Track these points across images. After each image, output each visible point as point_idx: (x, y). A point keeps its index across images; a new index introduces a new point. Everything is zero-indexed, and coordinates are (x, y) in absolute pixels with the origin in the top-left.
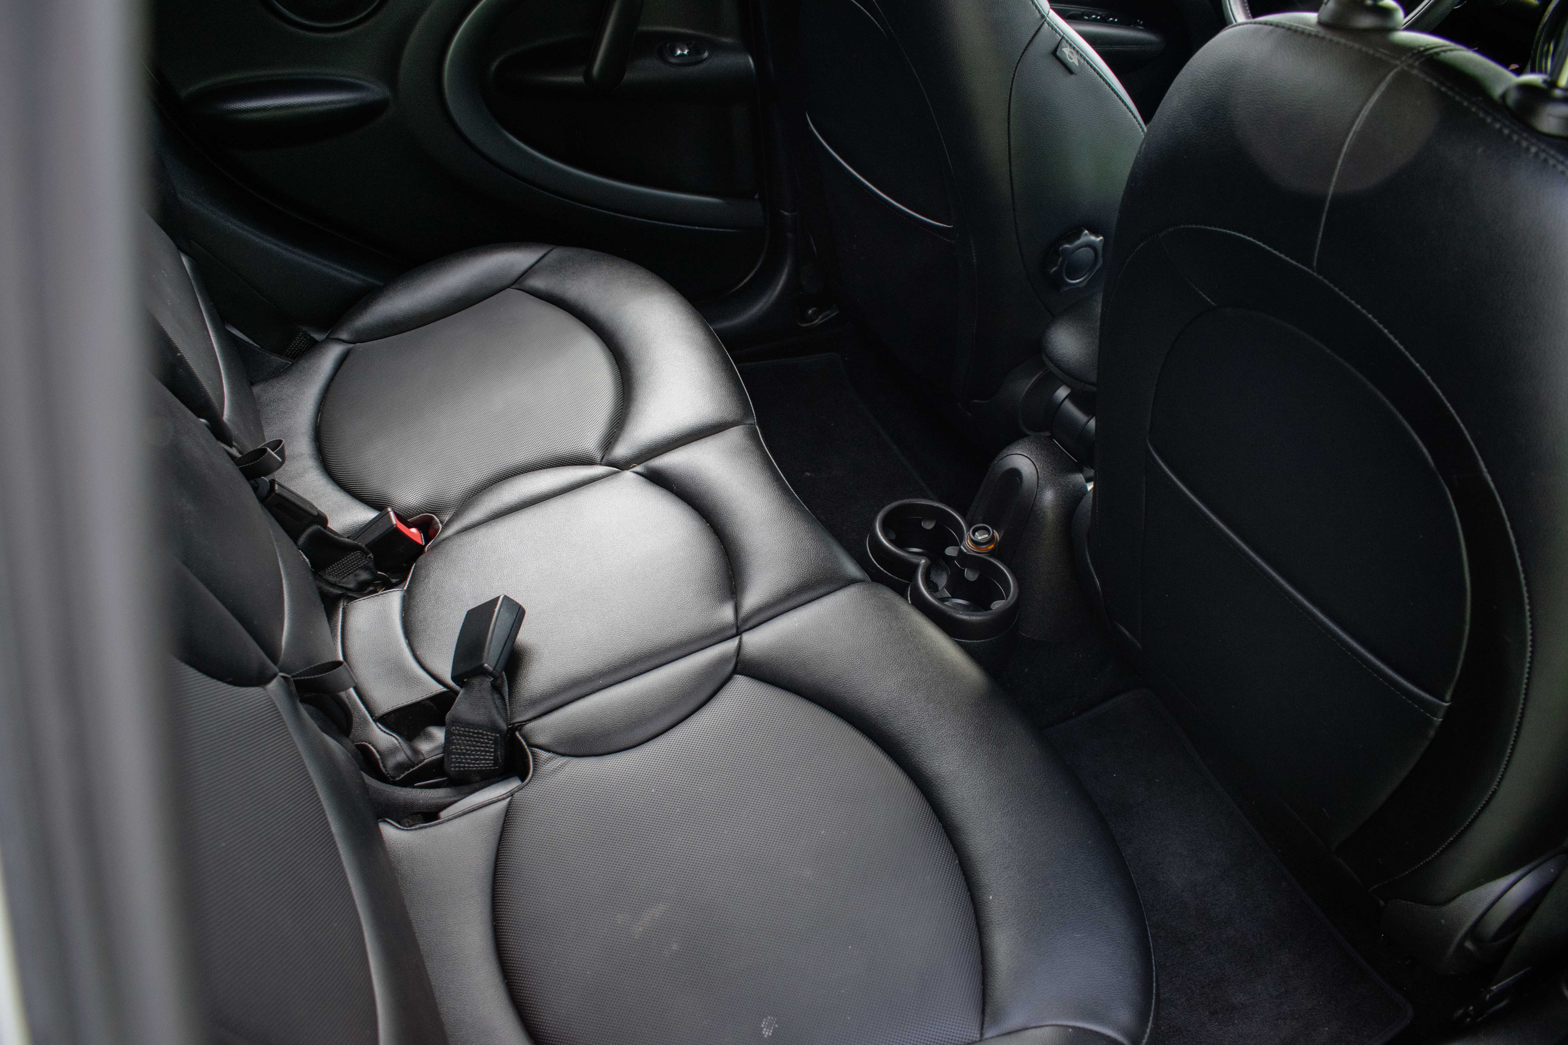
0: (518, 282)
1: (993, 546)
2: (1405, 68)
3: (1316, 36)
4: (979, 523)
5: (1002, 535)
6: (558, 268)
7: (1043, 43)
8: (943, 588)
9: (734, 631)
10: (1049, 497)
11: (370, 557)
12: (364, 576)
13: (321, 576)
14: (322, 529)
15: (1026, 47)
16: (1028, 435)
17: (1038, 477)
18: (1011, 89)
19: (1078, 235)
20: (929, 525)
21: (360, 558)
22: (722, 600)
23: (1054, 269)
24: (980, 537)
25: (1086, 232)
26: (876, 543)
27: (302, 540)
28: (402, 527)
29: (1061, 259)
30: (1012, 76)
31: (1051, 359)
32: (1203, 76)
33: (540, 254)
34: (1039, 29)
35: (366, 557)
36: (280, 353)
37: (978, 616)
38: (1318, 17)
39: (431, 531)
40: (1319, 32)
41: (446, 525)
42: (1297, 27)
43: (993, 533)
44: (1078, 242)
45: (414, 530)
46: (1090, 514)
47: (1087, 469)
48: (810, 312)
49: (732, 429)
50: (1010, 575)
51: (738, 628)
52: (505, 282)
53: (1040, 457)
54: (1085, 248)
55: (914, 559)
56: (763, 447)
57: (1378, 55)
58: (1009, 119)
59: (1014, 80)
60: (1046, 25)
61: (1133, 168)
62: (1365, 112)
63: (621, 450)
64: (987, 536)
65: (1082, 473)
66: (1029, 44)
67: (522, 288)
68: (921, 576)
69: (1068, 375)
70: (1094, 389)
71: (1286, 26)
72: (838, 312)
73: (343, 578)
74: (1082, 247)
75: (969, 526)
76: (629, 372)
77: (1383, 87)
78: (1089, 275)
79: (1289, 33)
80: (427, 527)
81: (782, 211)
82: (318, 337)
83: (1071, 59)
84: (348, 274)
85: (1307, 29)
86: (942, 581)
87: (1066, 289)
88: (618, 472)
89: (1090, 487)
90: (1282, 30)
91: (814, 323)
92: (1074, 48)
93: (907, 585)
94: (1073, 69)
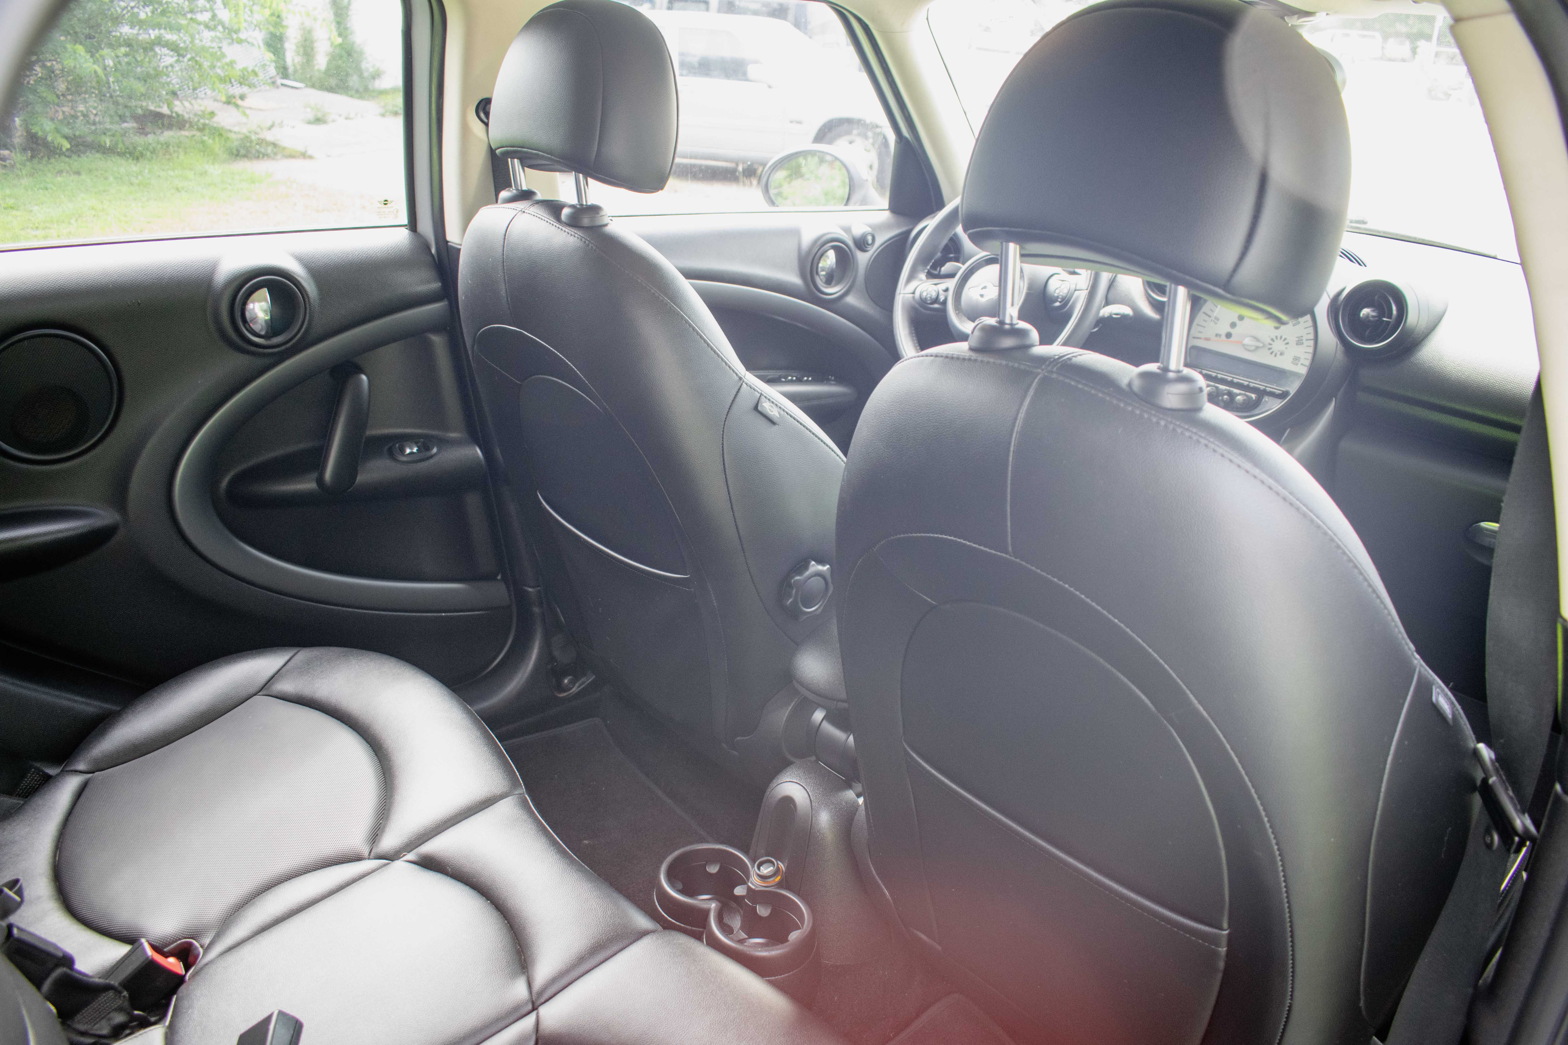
0: (265, 688)
1: (779, 877)
2: (1046, 374)
3: (970, 360)
4: (763, 857)
5: (786, 865)
6: (306, 668)
7: (745, 401)
8: (738, 930)
9: (530, 1007)
10: (824, 819)
11: (124, 997)
12: (119, 1018)
13: (69, 1026)
14: (69, 971)
15: (730, 406)
16: (794, 762)
17: (811, 801)
18: (723, 444)
19: (806, 567)
20: (713, 869)
21: (113, 998)
22: (513, 976)
23: (790, 600)
24: (766, 870)
25: (813, 563)
26: (663, 895)
27: (47, 985)
28: (159, 958)
29: (794, 591)
30: (722, 433)
31: (802, 684)
32: (884, 406)
33: (287, 658)
34: (739, 389)
35: (120, 997)
36: (10, 793)
37: (777, 949)
38: (969, 344)
39: (191, 959)
40: (971, 356)
41: (207, 949)
42: (953, 354)
43: (778, 864)
44: (807, 573)
45: (172, 960)
46: (865, 826)
47: (856, 784)
48: (566, 681)
49: (501, 801)
50: (801, 902)
51: (533, 1003)
52: (252, 690)
53: (809, 780)
54: (814, 578)
55: (705, 906)
56: (535, 814)
57: (1022, 367)
58: (725, 471)
59: (724, 436)
60: (744, 385)
61: (841, 494)
62: (1021, 415)
63: (390, 841)
64: (772, 868)
65: (852, 789)
66: (732, 403)
67: (271, 694)
68: (714, 920)
69: (821, 698)
70: (845, 705)
71: (944, 355)
72: (594, 677)
73: (95, 1024)
74: (812, 576)
75: (753, 861)
76: (390, 761)
77: (1031, 392)
78: (824, 602)
79: (947, 360)
80: (186, 954)
81: (526, 588)
82: (52, 771)
83: (772, 412)
84: (82, 703)
85: (961, 355)
86: (736, 923)
87: (805, 617)
88: (388, 864)
89: (861, 800)
90: (941, 358)
91: (571, 691)
92: (773, 402)
93: (702, 933)
94: (775, 420)
